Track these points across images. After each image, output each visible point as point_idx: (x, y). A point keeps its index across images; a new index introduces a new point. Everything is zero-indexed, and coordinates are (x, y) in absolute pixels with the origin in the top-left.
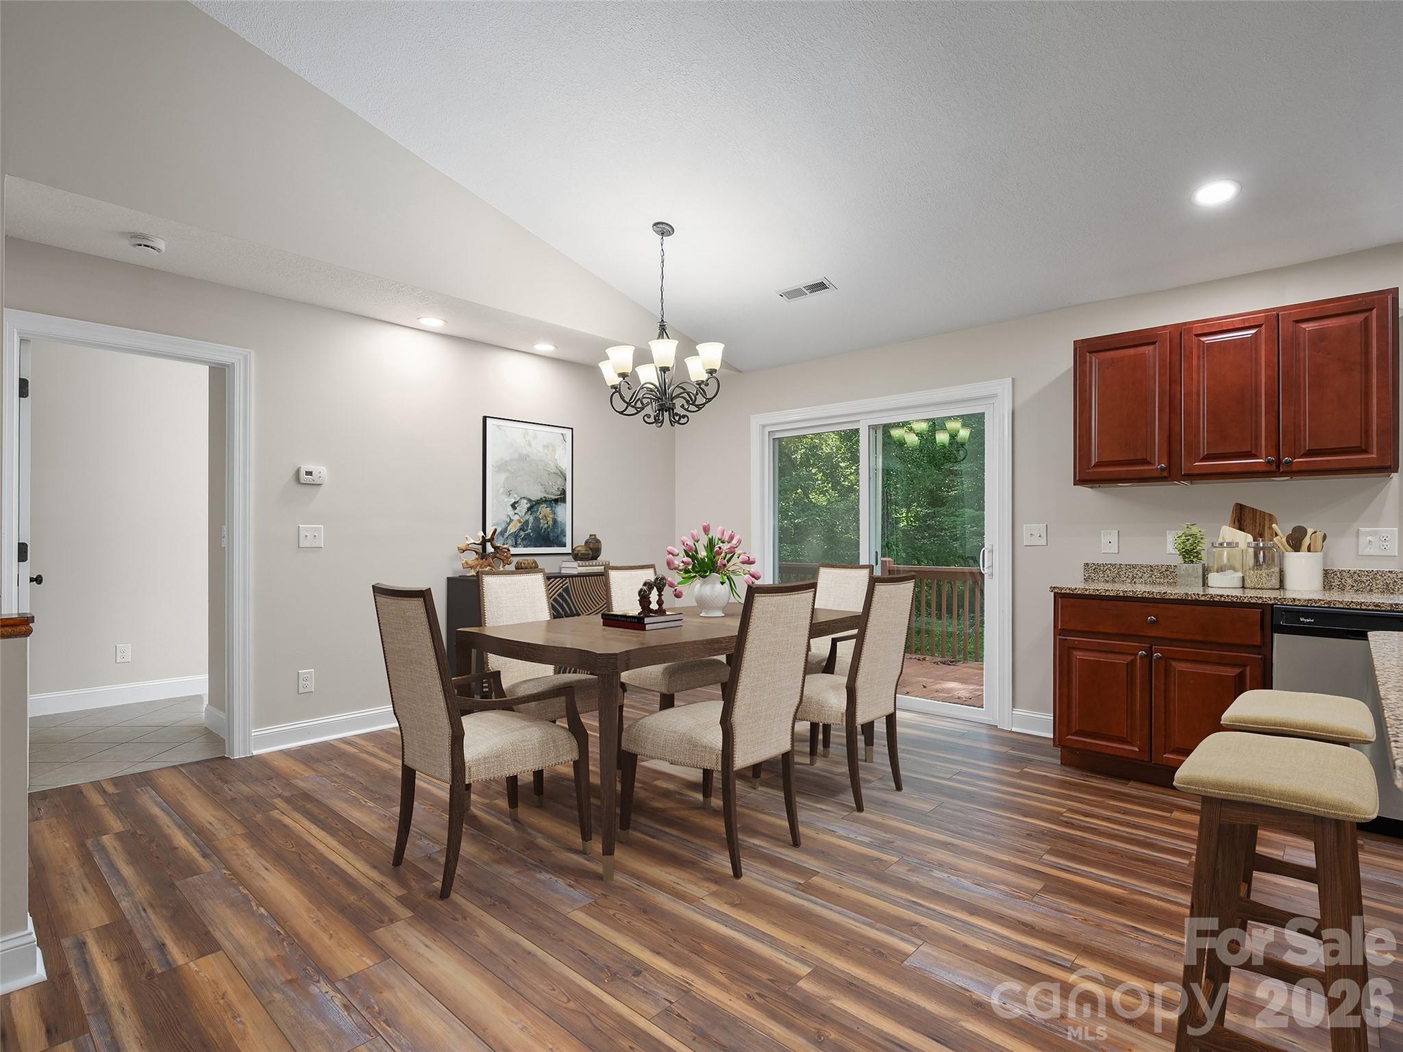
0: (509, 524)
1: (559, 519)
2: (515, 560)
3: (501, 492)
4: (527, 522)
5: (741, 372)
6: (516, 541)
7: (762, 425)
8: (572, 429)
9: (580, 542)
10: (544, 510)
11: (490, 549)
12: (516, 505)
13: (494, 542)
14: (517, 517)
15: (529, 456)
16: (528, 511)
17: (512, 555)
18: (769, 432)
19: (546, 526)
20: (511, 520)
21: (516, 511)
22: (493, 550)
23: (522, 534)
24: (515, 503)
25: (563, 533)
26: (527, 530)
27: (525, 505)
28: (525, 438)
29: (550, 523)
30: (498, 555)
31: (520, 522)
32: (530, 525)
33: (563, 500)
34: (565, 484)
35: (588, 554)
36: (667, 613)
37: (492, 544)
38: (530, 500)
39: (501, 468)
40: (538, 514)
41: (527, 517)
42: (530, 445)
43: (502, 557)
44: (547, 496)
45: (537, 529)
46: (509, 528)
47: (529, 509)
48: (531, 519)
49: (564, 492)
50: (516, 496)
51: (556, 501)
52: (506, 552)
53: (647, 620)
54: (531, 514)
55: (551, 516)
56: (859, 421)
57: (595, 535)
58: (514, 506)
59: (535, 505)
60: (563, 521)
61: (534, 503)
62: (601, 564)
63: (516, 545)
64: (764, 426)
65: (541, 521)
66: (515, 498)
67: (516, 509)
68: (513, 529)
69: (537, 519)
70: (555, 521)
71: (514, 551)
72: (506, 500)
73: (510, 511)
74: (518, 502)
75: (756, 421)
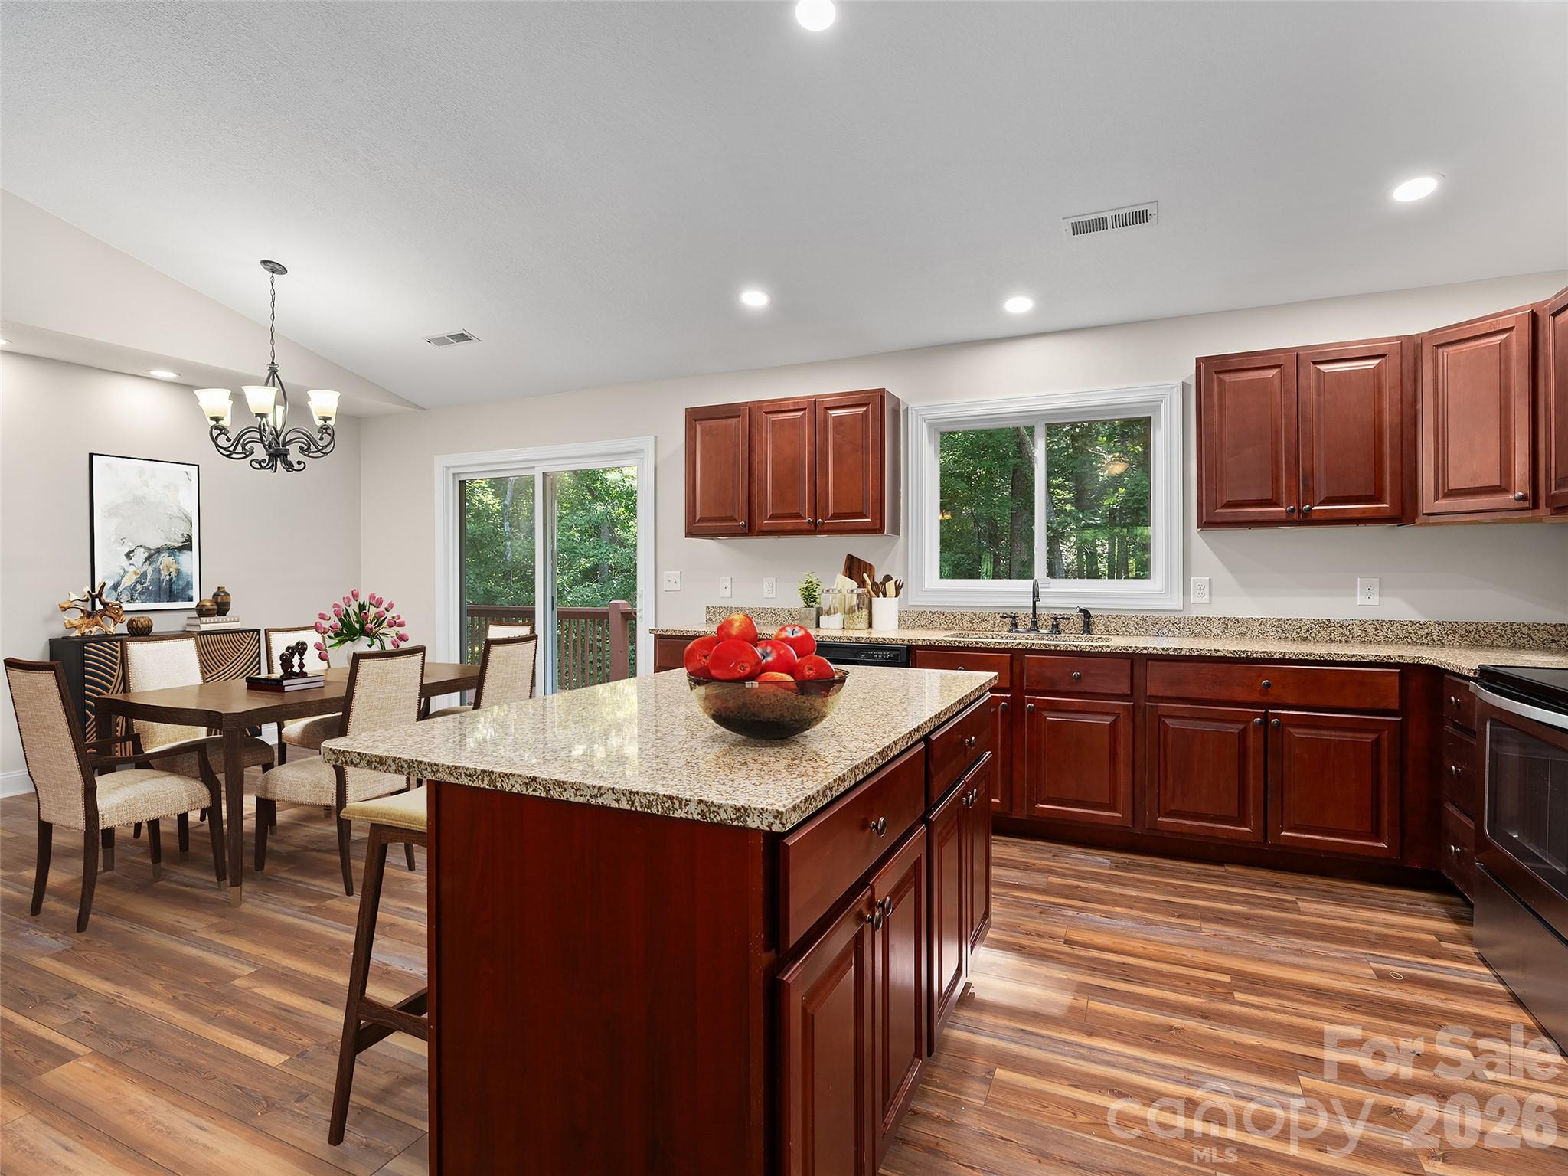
0: (123, 577)
1: (183, 569)
2: (127, 618)
3: (113, 540)
4: (144, 574)
5: (425, 409)
6: (132, 596)
7: (446, 467)
8: (198, 466)
9: (208, 596)
10: (165, 559)
11: (99, 606)
12: (131, 555)
13: (104, 596)
14: (132, 569)
15: (145, 498)
16: (146, 561)
17: (124, 612)
18: (454, 474)
19: (168, 577)
20: (125, 572)
21: (131, 562)
22: (101, 607)
23: (139, 587)
24: (130, 552)
25: (189, 585)
26: (144, 583)
27: (141, 554)
28: (140, 477)
29: (173, 574)
30: (107, 613)
31: (136, 574)
32: (149, 577)
33: (190, 548)
34: (191, 530)
35: (214, 609)
36: (309, 675)
37: (100, 601)
38: (148, 549)
39: (113, 512)
40: (159, 564)
41: (144, 568)
42: (146, 485)
43: (112, 615)
44: (169, 543)
45: (158, 582)
46: (123, 581)
47: (147, 559)
48: (150, 570)
49: (189, 539)
50: (131, 544)
51: (180, 549)
52: (117, 609)
53: (285, 682)
54: (150, 565)
55: (175, 566)
56: (534, 467)
57: (224, 588)
58: (128, 555)
59: (154, 554)
60: (189, 572)
61: (153, 552)
62: (232, 619)
63: (132, 600)
64: (448, 468)
65: (162, 572)
66: (130, 546)
67: (131, 559)
68: (127, 582)
69: (158, 571)
70: (179, 572)
71: (126, 607)
72: (119, 549)
73: (124, 562)
74: (133, 551)
75: (440, 462)
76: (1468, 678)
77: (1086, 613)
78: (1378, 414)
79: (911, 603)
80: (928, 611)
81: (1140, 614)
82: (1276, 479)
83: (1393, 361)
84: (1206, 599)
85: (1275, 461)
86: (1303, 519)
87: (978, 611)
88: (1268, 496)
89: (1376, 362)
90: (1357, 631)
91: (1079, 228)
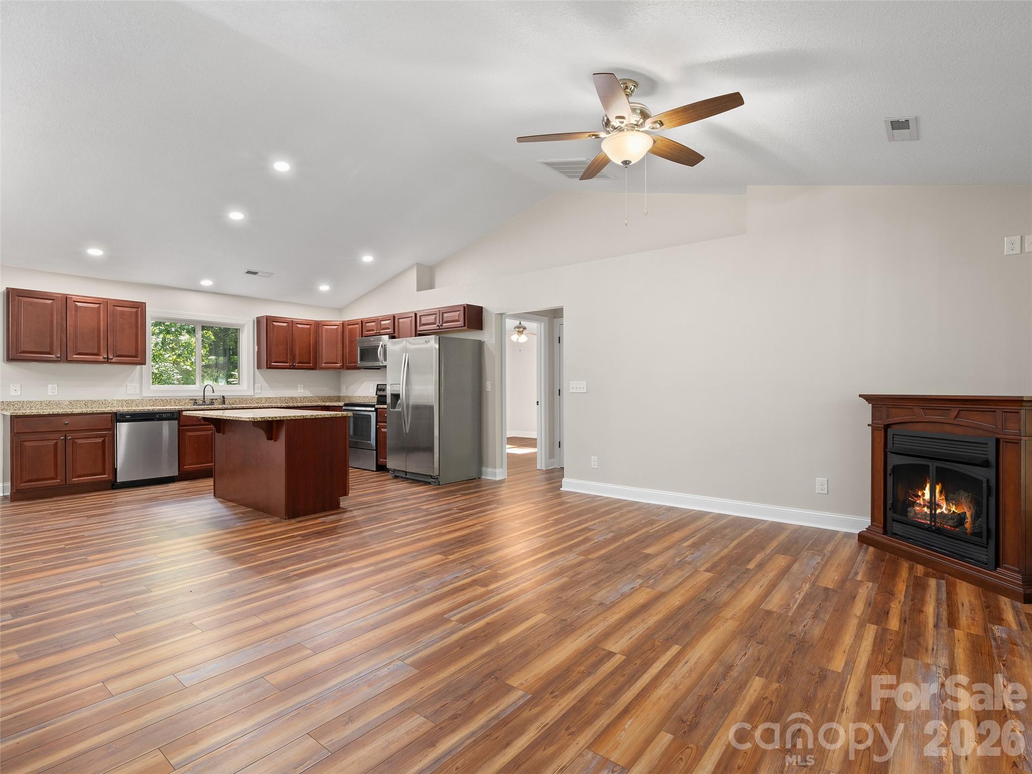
76: (342, 406)
77: (223, 397)
78: (310, 340)
79: (144, 395)
80: (154, 399)
81: (240, 397)
82: (287, 355)
83: (313, 327)
84: (260, 392)
85: (287, 349)
86: (293, 367)
87: (177, 398)
88: (285, 360)
89: (309, 326)
90: (299, 400)
91: (248, 272)
